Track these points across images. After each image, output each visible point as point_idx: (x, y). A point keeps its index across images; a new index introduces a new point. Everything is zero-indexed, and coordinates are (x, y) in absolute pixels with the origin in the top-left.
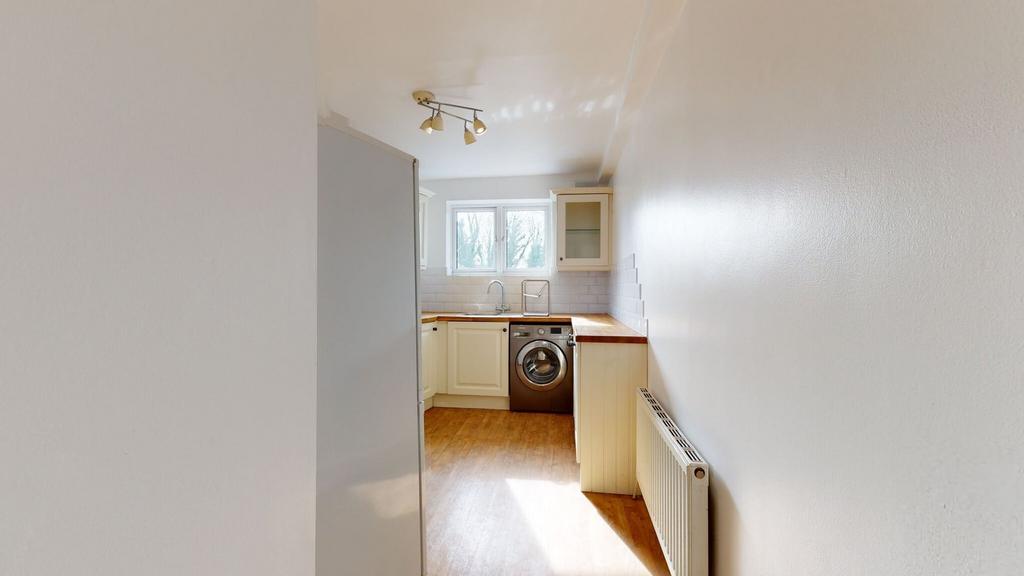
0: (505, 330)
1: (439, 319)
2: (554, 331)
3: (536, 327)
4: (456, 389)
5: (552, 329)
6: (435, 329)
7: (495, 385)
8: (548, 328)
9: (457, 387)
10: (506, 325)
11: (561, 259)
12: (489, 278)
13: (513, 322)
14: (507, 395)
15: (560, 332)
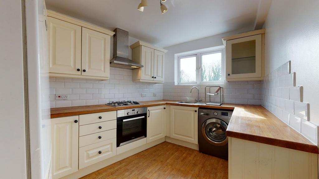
0: (196, 111)
1: (167, 104)
2: (223, 114)
3: (213, 111)
4: (174, 136)
5: (222, 113)
6: (165, 108)
7: (191, 137)
8: (220, 112)
9: (174, 135)
10: (197, 109)
11: (229, 75)
12: (192, 86)
13: (201, 108)
14: (197, 143)
15: (227, 115)
